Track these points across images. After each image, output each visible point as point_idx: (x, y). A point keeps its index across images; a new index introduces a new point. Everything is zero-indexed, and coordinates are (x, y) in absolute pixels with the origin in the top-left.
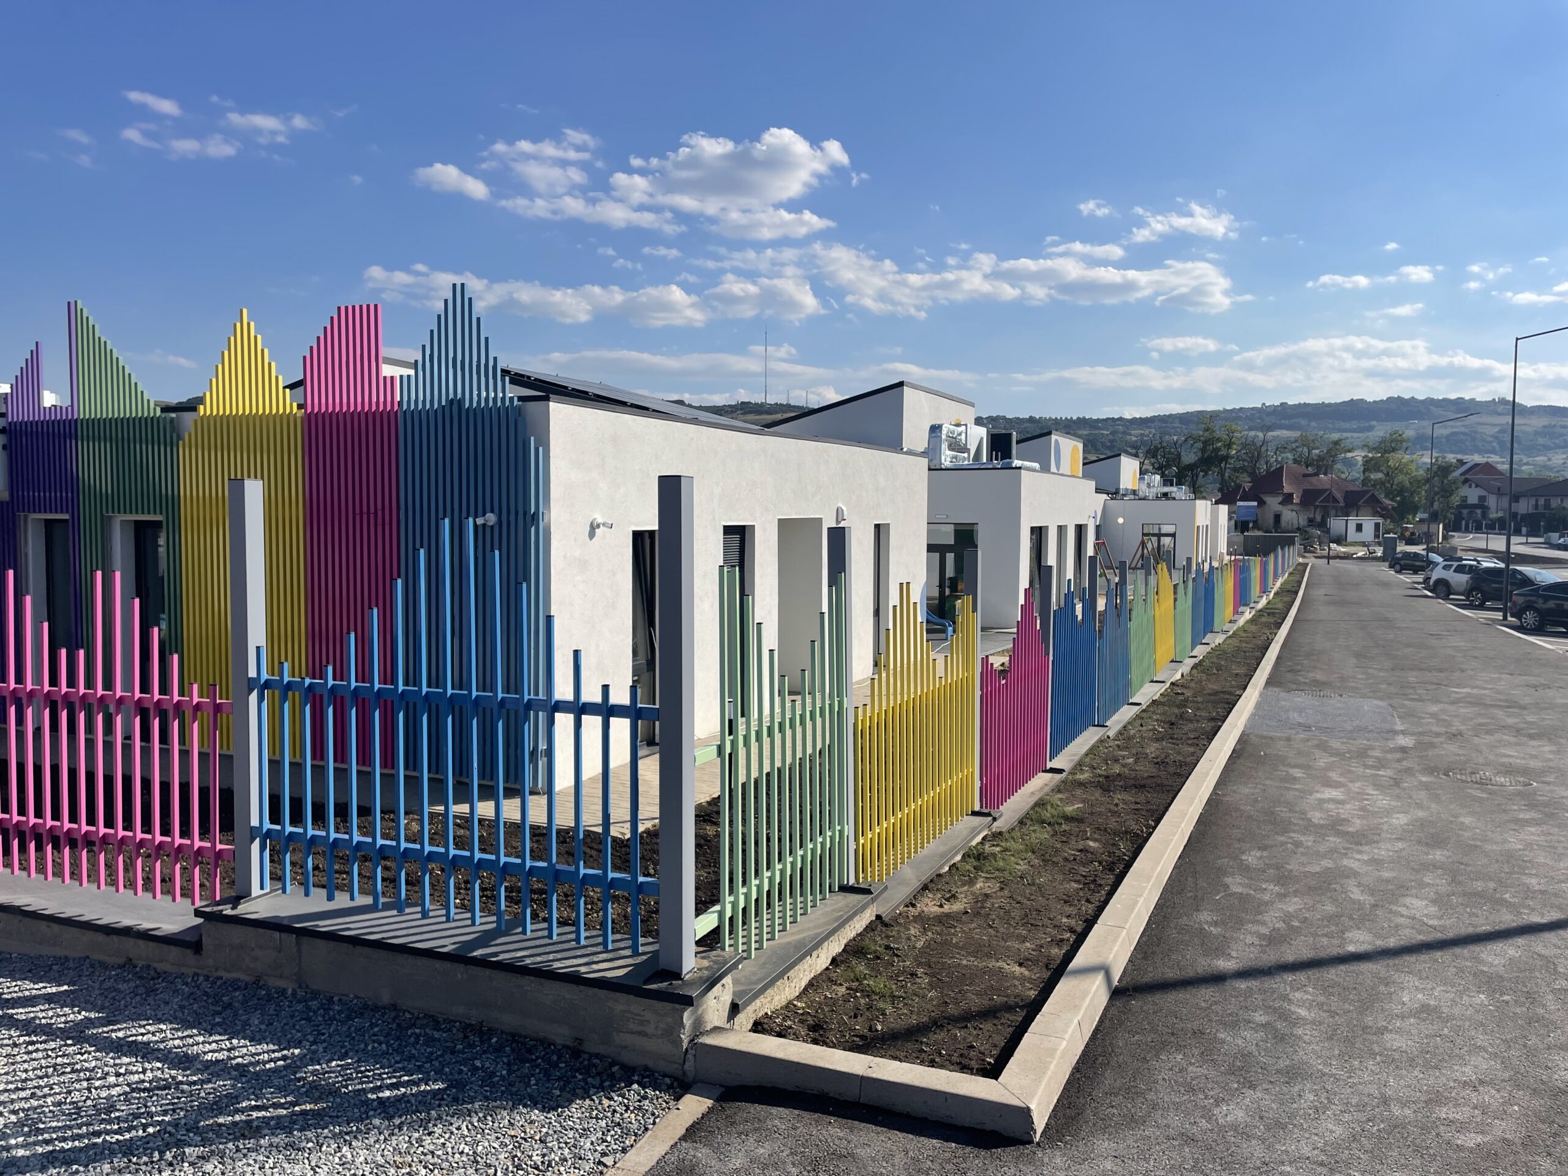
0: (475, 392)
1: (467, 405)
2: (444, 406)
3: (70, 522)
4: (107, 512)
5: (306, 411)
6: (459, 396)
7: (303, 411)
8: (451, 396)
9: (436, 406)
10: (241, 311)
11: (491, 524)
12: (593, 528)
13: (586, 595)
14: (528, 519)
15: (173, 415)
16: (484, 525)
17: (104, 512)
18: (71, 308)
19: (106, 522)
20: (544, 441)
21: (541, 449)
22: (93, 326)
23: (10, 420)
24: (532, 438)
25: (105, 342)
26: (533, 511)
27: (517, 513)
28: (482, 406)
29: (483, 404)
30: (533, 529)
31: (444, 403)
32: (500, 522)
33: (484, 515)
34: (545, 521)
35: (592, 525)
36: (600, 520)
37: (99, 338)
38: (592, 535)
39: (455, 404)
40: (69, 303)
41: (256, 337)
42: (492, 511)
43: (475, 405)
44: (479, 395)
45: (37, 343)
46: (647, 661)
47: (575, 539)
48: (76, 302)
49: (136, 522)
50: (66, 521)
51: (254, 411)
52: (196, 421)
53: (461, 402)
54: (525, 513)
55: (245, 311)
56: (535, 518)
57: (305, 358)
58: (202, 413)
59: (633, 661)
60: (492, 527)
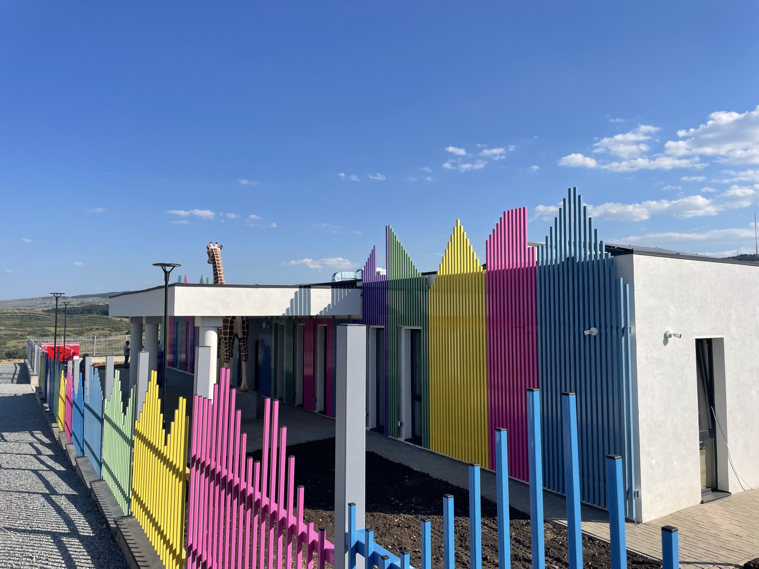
0: (583, 252)
1: (578, 260)
2: (563, 262)
3: (385, 329)
4: (399, 325)
5: (487, 270)
6: (573, 255)
7: (486, 270)
8: (568, 256)
9: (558, 262)
10: (457, 220)
11: (594, 335)
12: (666, 338)
13: (662, 384)
14: (620, 331)
15: (427, 276)
16: (590, 335)
17: (398, 325)
18: (387, 229)
19: (399, 330)
20: (630, 280)
21: (628, 285)
22: (395, 236)
23: (364, 282)
24: (621, 279)
25: (400, 243)
26: (623, 326)
27: (612, 327)
28: (587, 260)
29: (588, 259)
30: (623, 339)
31: (563, 260)
32: (600, 333)
33: (589, 329)
34: (632, 333)
35: (665, 335)
36: (672, 332)
37: (398, 241)
38: (666, 342)
39: (570, 260)
40: (386, 226)
41: (463, 233)
42: (595, 326)
43: (583, 260)
44: (585, 254)
45: (374, 246)
46: (709, 430)
47: (654, 345)
48: (389, 226)
49: (412, 330)
50: (383, 329)
51: (462, 272)
52: (436, 278)
53: (574, 259)
54: (617, 328)
55: (459, 220)
56: (624, 331)
57: (487, 241)
58: (439, 274)
59: (699, 431)
60: (595, 336)
